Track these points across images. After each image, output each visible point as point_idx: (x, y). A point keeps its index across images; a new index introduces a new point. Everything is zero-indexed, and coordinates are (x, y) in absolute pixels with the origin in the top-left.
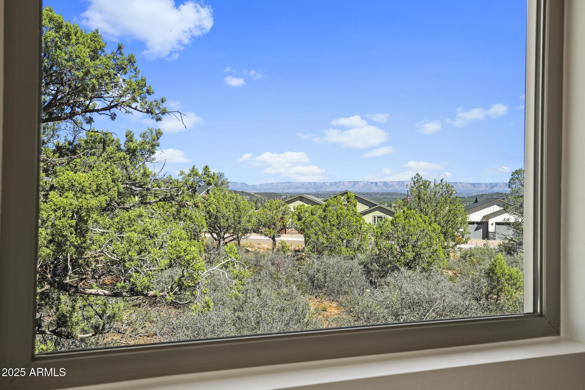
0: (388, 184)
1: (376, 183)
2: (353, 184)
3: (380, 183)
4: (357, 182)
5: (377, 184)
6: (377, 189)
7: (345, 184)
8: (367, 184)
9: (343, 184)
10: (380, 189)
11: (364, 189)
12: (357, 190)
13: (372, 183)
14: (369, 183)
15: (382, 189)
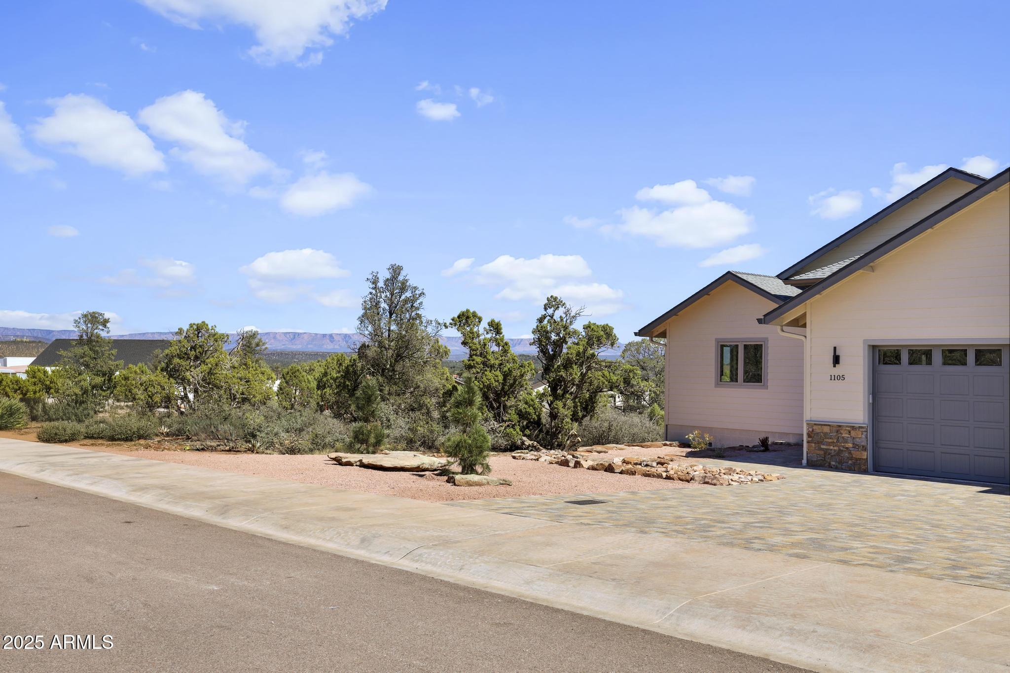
0: (351, 338)
1: (331, 336)
2: (292, 337)
3: (338, 335)
4: (299, 334)
5: (333, 338)
6: (332, 347)
7: (278, 336)
8: (315, 337)
9: (275, 338)
10: (337, 347)
11: (309, 346)
12: (298, 347)
13: (324, 336)
14: (318, 336)
15: (341, 347)
